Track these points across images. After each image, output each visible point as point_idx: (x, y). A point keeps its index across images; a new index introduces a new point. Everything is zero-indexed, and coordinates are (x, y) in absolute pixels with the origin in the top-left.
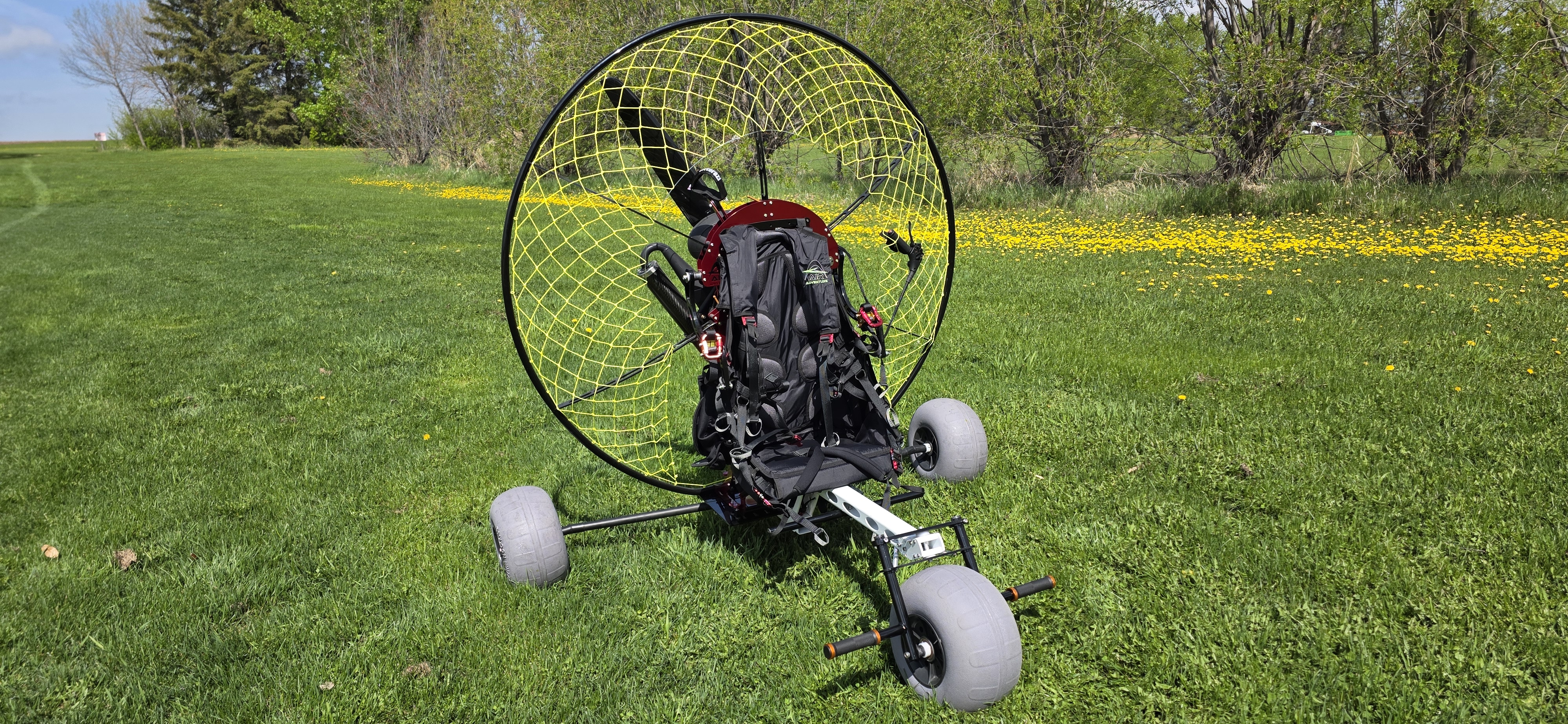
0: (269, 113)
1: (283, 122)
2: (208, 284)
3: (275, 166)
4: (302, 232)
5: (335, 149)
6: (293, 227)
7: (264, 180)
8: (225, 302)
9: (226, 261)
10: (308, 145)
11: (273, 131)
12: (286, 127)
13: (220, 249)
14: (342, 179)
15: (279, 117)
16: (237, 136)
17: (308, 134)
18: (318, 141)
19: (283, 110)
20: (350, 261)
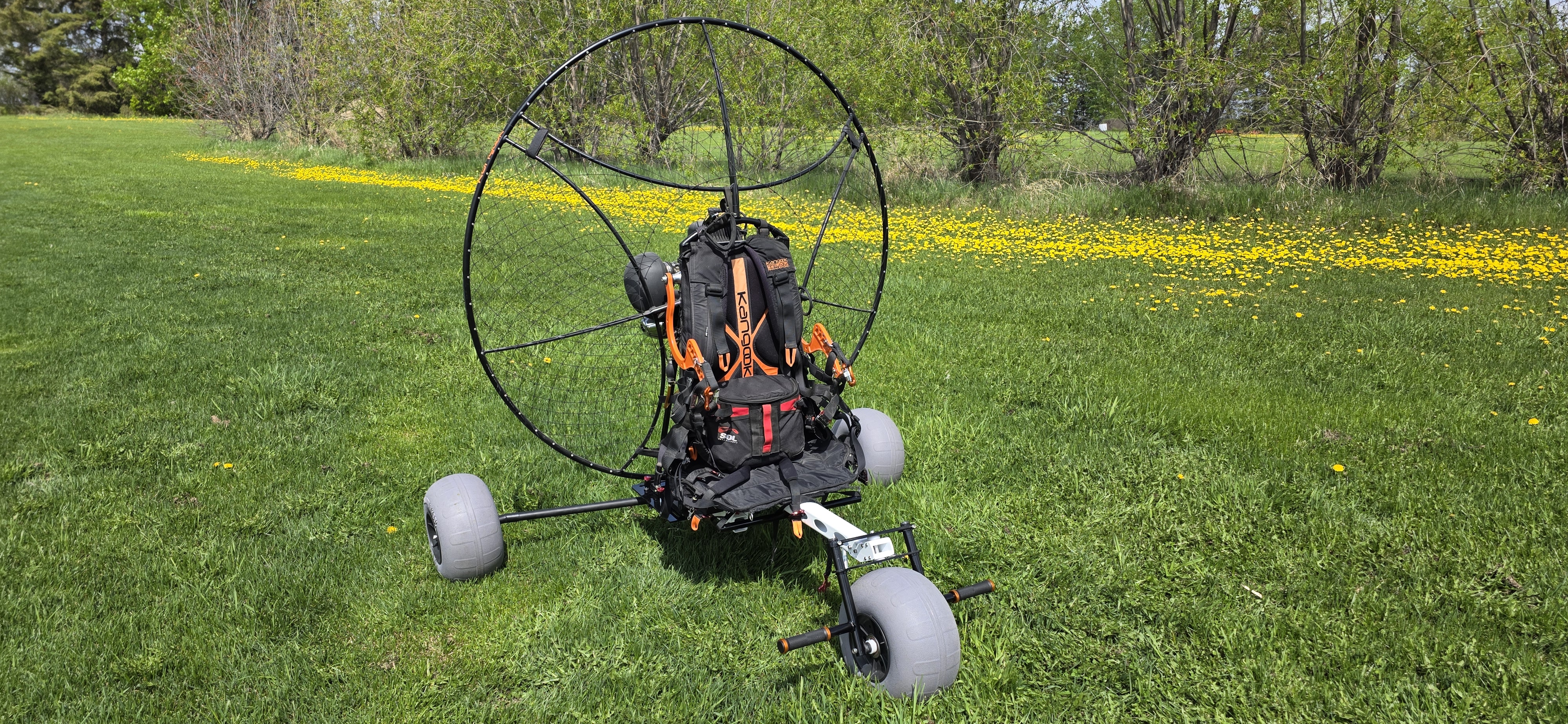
0: (82, 79)
1: (100, 88)
2: (37, 290)
3: (93, 137)
4: (142, 219)
5: (160, 120)
6: (130, 212)
7: (83, 154)
8: (63, 315)
9: (55, 258)
10: (128, 114)
11: (89, 98)
12: (103, 94)
13: (45, 240)
14: (173, 154)
15: (94, 82)
16: (45, 102)
17: (128, 103)
18: (140, 110)
19: (100, 75)
20: (212, 260)
